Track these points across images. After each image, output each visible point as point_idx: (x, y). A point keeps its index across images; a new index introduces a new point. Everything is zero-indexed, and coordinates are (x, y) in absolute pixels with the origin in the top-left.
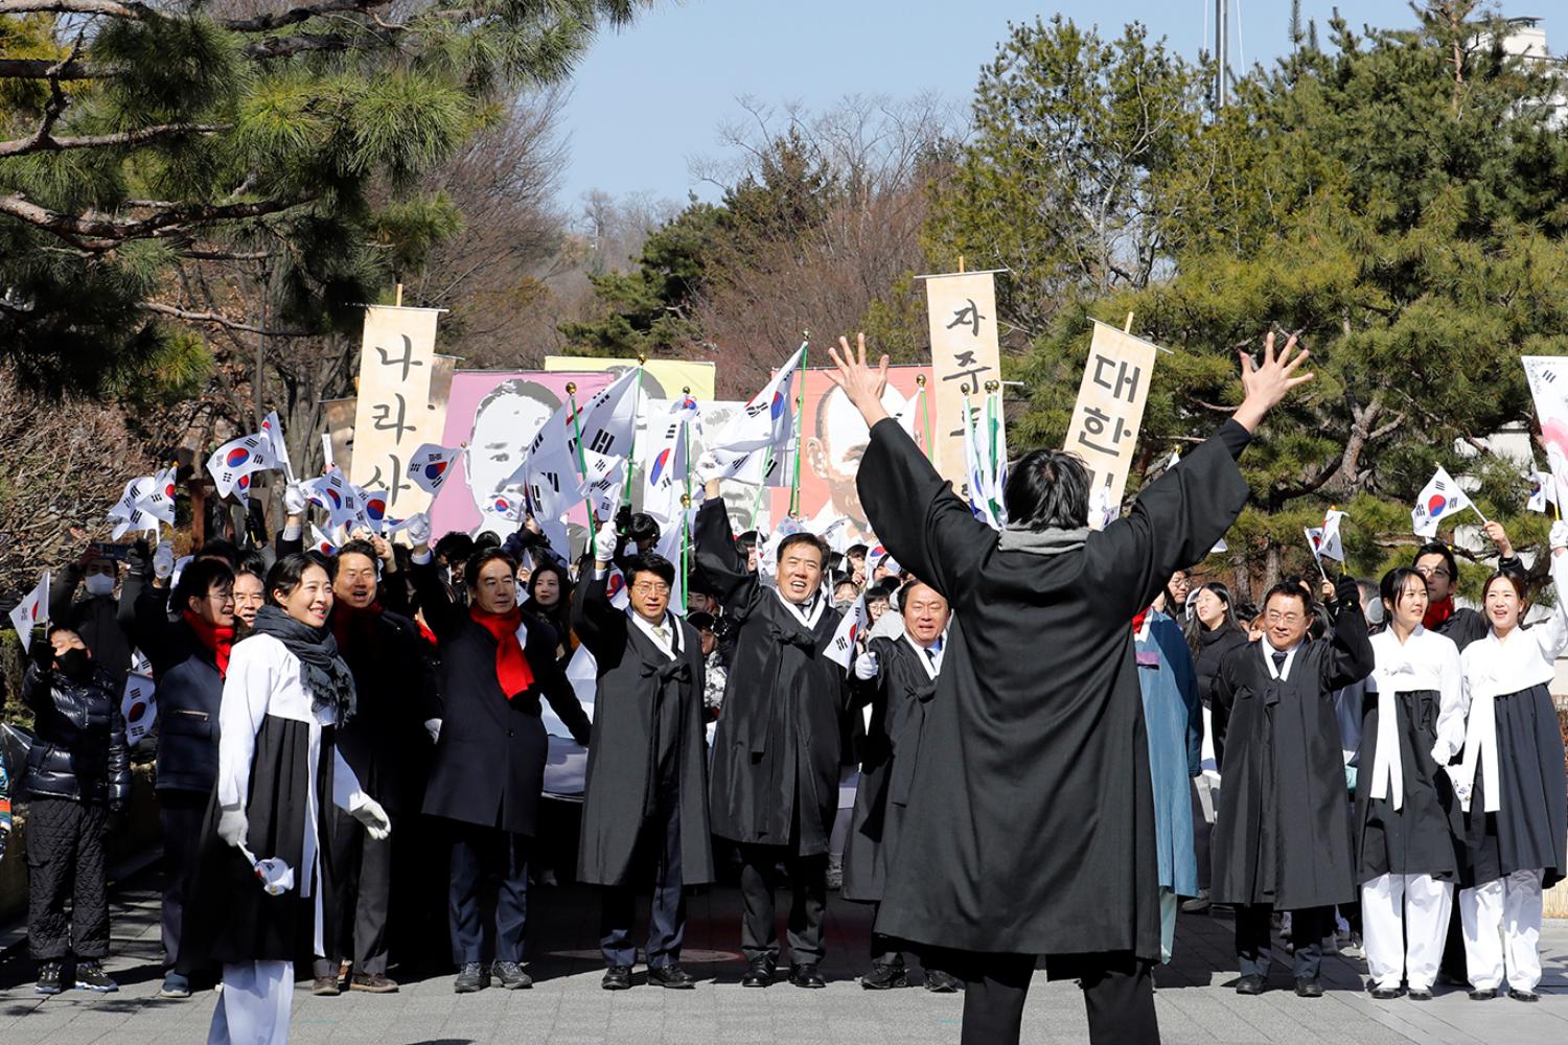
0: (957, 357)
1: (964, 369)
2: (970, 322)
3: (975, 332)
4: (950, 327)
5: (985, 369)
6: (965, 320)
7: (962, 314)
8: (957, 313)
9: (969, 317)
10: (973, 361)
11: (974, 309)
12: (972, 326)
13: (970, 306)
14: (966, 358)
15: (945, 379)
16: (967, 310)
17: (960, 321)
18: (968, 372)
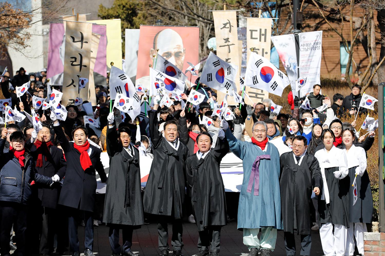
0: (224, 39)
1: (226, 44)
2: (228, 28)
3: (230, 31)
4: (221, 29)
5: (233, 44)
6: (227, 26)
7: (225, 25)
8: (224, 24)
9: (228, 26)
10: (229, 42)
11: (230, 23)
12: (229, 29)
13: (228, 22)
14: (227, 40)
15: (220, 46)
16: (227, 23)
17: (224, 27)
18: (228, 45)
